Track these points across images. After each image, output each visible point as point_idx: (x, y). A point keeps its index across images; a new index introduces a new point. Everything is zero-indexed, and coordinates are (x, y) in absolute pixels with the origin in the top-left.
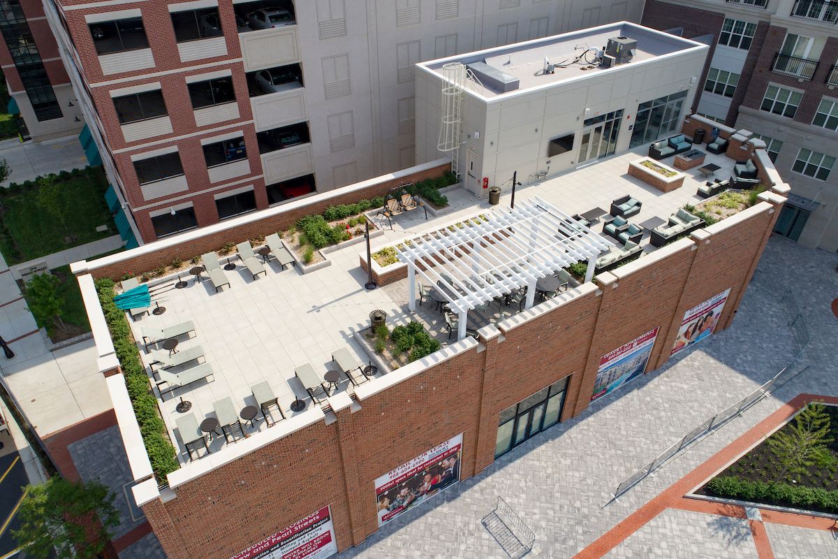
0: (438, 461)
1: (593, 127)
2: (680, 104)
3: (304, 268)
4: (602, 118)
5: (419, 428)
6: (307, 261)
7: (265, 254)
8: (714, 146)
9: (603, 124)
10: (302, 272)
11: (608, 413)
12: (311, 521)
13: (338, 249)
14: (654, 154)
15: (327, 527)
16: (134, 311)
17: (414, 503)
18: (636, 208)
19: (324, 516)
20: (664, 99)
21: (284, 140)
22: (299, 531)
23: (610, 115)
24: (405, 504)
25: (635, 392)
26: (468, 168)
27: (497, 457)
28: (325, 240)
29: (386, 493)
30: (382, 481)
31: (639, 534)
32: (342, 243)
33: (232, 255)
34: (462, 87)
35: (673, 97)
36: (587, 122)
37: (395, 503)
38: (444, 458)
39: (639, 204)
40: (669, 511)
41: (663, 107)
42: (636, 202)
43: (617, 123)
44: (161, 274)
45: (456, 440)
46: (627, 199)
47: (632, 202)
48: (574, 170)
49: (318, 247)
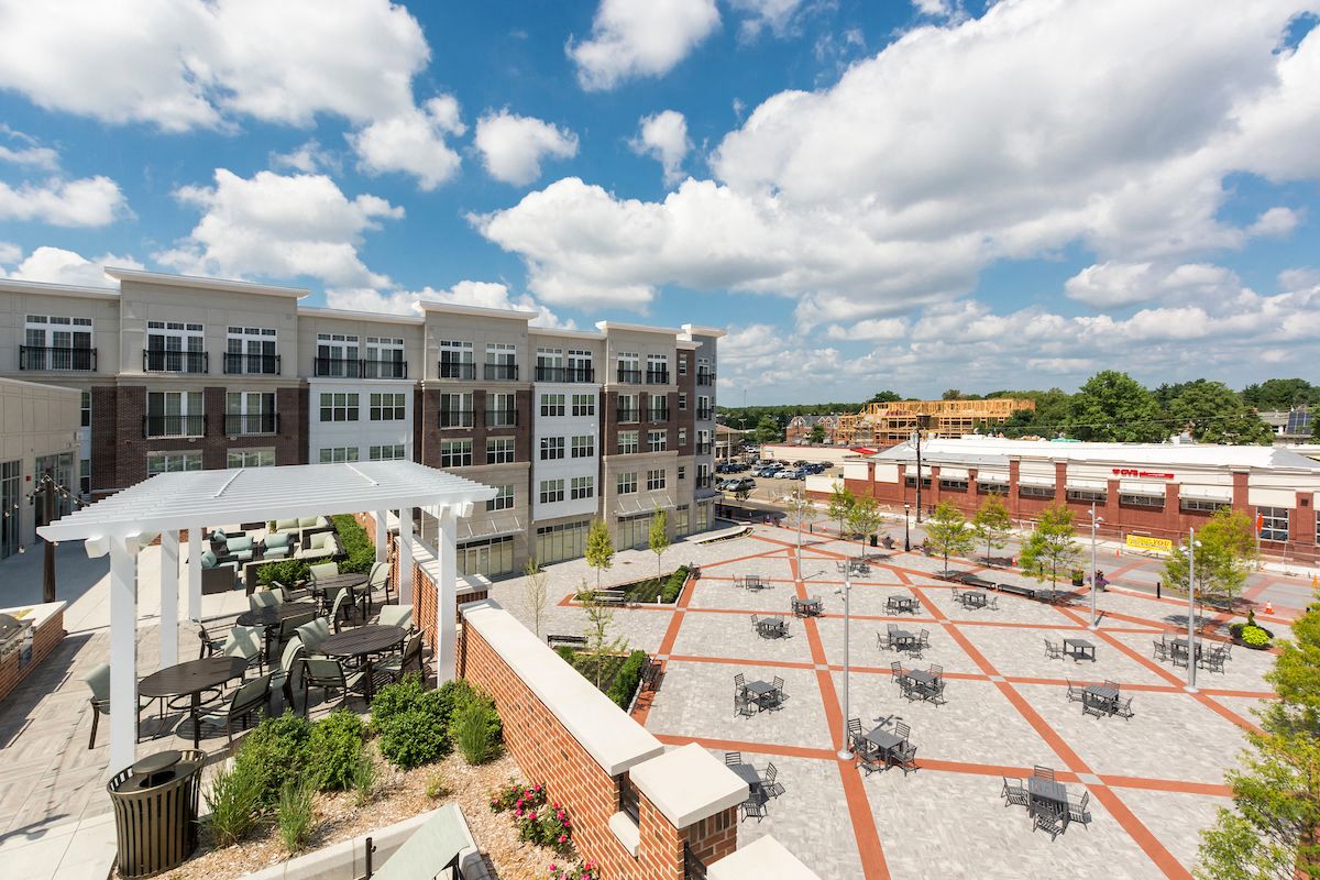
43: (17, 485)
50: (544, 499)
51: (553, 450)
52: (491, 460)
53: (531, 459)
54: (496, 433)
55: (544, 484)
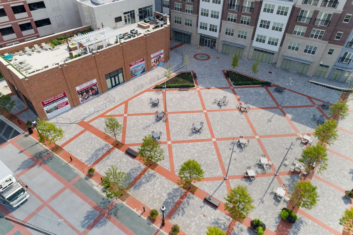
0: (92, 86)
1: (126, 15)
2: (151, 9)
3: (53, 49)
4: (128, 12)
5: (83, 75)
6: (53, 48)
7: (42, 47)
8: (160, 19)
9: (129, 14)
10: (52, 50)
11: (136, 79)
12: (62, 96)
13: (62, 46)
14: (145, 22)
15: (66, 99)
16: (9, 59)
17: (89, 98)
18: (136, 32)
19: (65, 96)
20: (146, 7)
21: (43, 25)
22: (60, 98)
23: (131, 12)
24: (86, 97)
25: (143, 75)
26: (94, 26)
27: (108, 89)
28: (57, 44)
29: (80, 93)
30: (78, 88)
31: (139, 96)
32: (62, 44)
33: (33, 48)
34: (87, 5)
35: (149, 7)
36: (125, 13)
37: (83, 96)
38: (93, 86)
39: (137, 31)
40: (146, 92)
41: (146, 10)
42: (136, 30)
43: (134, 14)
44: (14, 53)
45: (95, 81)
46: (134, 30)
47: (135, 31)
48: (124, 26)
49: (56, 45)
50: (257, 40)
51: (266, 25)
52: (242, 23)
53: (256, 26)
54: (245, 14)
55: (258, 35)
